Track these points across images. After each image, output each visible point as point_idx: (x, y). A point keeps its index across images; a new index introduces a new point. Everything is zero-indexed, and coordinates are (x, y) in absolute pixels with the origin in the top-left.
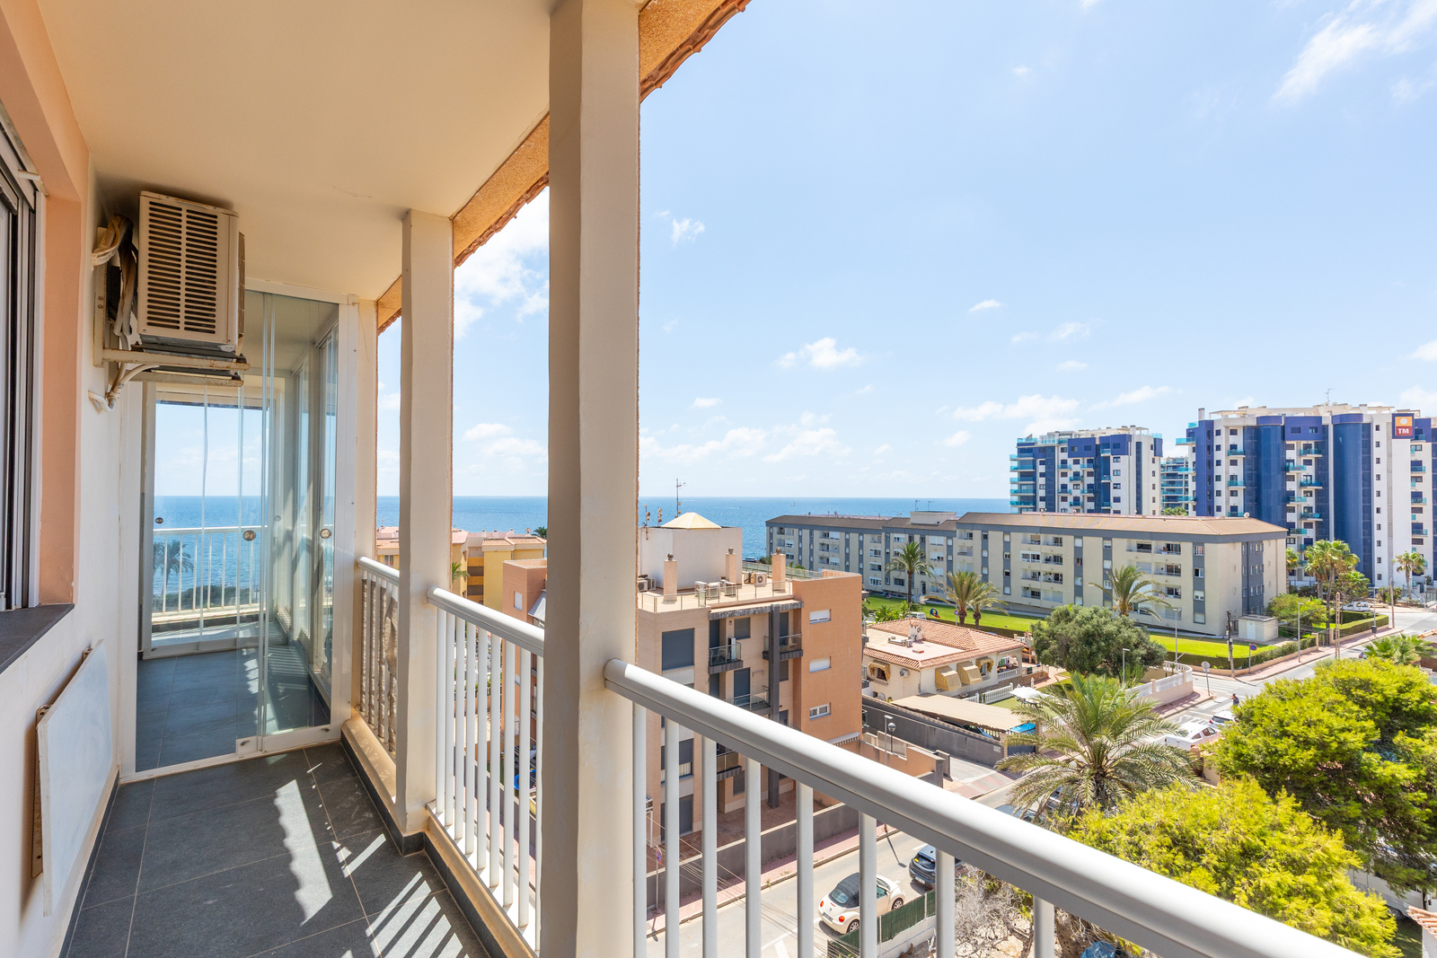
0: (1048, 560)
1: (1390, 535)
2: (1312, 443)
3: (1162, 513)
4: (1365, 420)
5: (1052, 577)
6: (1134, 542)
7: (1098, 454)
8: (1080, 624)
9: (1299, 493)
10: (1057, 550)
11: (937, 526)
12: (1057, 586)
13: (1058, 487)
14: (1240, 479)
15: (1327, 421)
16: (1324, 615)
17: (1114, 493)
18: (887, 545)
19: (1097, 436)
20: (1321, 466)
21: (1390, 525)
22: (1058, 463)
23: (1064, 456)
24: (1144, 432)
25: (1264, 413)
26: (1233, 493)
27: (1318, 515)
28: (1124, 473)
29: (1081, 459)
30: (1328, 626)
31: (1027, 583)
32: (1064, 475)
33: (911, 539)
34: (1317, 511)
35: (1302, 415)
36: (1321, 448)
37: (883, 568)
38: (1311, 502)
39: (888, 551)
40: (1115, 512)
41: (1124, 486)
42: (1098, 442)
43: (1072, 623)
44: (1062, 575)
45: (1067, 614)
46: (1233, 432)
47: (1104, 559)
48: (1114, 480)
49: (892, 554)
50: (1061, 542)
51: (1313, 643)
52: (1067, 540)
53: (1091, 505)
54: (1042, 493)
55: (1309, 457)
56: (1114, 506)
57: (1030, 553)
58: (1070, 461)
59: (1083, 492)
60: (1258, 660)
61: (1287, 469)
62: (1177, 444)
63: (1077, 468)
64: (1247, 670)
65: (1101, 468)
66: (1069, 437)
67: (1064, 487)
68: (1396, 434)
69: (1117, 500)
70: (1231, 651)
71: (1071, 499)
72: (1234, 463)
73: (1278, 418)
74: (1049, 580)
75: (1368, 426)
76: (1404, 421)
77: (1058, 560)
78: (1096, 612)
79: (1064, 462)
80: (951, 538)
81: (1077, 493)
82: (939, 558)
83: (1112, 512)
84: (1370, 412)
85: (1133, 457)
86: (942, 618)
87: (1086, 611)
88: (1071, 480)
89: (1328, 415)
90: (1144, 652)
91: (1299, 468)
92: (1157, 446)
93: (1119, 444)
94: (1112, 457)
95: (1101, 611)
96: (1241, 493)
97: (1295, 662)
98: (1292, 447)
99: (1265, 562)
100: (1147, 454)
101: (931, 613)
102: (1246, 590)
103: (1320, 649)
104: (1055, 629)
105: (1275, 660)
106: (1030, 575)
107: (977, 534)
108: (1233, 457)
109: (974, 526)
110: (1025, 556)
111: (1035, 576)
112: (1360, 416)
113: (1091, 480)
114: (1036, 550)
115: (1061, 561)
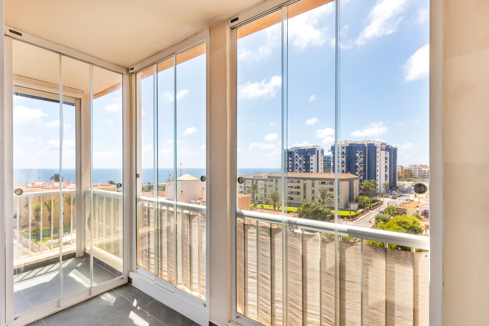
0: (295, 188)
1: (380, 178)
2: (362, 151)
3: (324, 172)
4: (375, 145)
5: (297, 193)
6: (321, 181)
7: (306, 154)
8: (313, 208)
9: (359, 166)
10: (298, 185)
11: (261, 177)
12: (298, 196)
13: (295, 164)
14: (345, 162)
15: (366, 145)
16: (370, 201)
17: (311, 166)
18: (245, 184)
19: (306, 149)
20: (364, 158)
21: (380, 175)
22: (295, 157)
23: (297, 155)
24: (319, 147)
25: (351, 143)
26: (343, 166)
27: (363, 172)
28: (314, 160)
29: (302, 156)
30: (371, 204)
31: (289, 195)
32: (297, 161)
33: (253, 182)
34: (363, 171)
35: (360, 143)
36: (365, 153)
37: (243, 192)
38: (362, 168)
39: (245, 186)
40: (311, 172)
41: (314, 164)
42: (306, 150)
43: (310, 208)
44: (300, 192)
45: (308, 205)
46: (343, 148)
47: (312, 187)
48: (311, 162)
49: (246, 187)
50: (299, 182)
51: (367, 210)
52: (302, 181)
53: (304, 170)
54: (290, 166)
55: (362, 156)
56: (311, 170)
57: (290, 186)
58: (299, 156)
59: (302, 166)
60: (356, 215)
61: (356, 159)
62: (329, 151)
63: (301, 158)
64: (354, 219)
65: (307, 159)
66: (298, 149)
67: (297, 164)
68: (382, 150)
69: (312, 168)
70: (350, 213)
71: (299, 168)
72: (343, 157)
73: (355, 144)
74: (296, 194)
75: (376, 147)
76: (384, 146)
77: (299, 187)
78: (316, 204)
79: (297, 156)
80: (266, 181)
81: (300, 166)
82: (262, 188)
83: (310, 172)
84: (376, 143)
85: (316, 155)
86: (265, 208)
87: (314, 204)
88: (299, 162)
89: (366, 143)
90: (330, 216)
91: (359, 159)
92: (322, 152)
93: (312, 151)
94: (310, 155)
95: (318, 204)
96: (345, 166)
97: (364, 216)
98: (357, 153)
99: (354, 187)
100: (320, 154)
101: (261, 207)
102: (350, 195)
103: (369, 211)
104: (305, 210)
105: (360, 215)
106: (290, 193)
107: (274, 180)
108: (343, 155)
109: (273, 177)
110: (289, 187)
111: (292, 193)
112: (374, 144)
113: (304, 162)
114: (292, 185)
115: (300, 188)
